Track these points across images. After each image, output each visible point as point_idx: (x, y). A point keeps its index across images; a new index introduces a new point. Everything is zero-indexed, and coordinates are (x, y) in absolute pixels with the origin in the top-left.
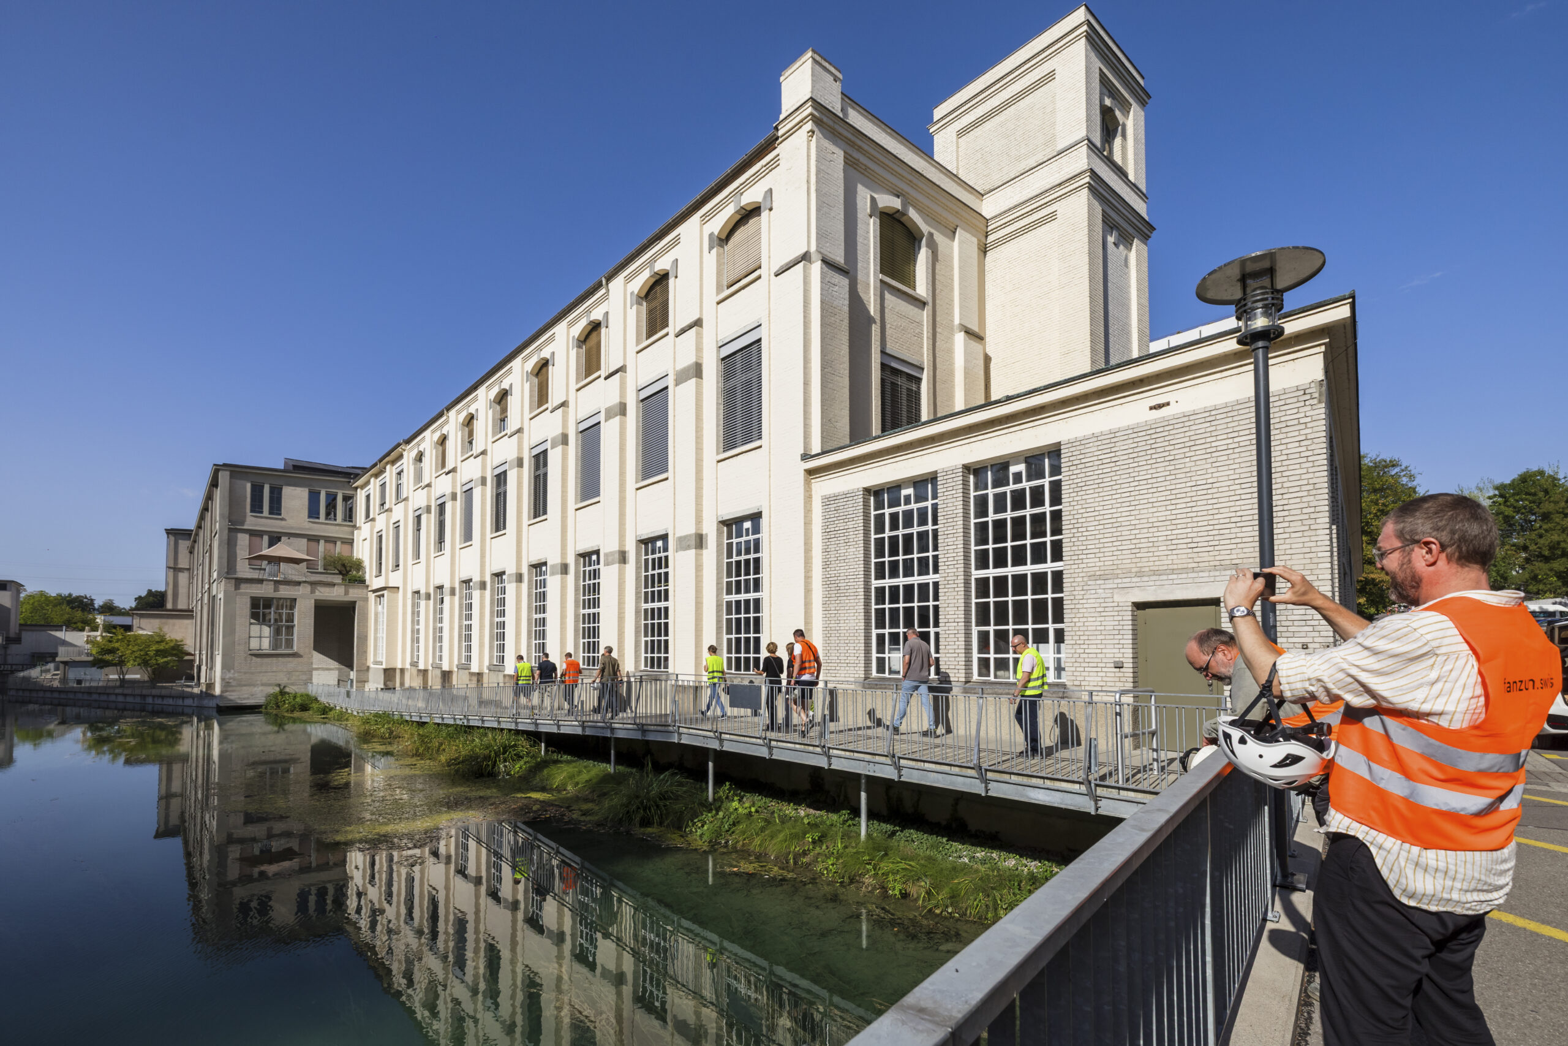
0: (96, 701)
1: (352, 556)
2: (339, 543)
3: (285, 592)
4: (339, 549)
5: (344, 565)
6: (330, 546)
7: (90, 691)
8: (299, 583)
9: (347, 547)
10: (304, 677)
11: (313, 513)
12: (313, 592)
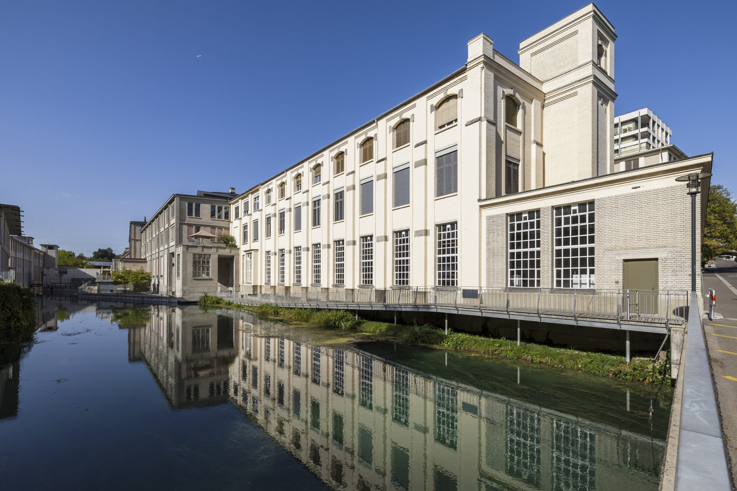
0: (120, 299)
1: (229, 235)
2: (223, 229)
3: (206, 251)
4: (224, 232)
5: (227, 239)
6: (220, 230)
7: (117, 295)
8: (211, 248)
9: (227, 231)
10: (214, 289)
11: (213, 215)
12: (217, 251)
